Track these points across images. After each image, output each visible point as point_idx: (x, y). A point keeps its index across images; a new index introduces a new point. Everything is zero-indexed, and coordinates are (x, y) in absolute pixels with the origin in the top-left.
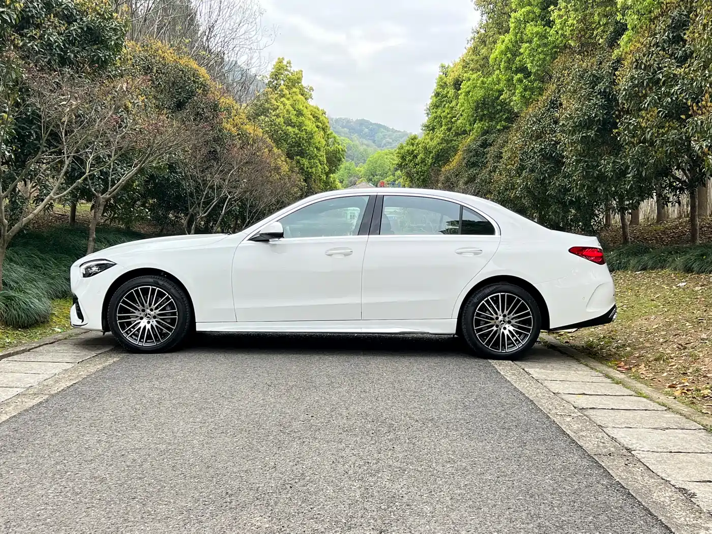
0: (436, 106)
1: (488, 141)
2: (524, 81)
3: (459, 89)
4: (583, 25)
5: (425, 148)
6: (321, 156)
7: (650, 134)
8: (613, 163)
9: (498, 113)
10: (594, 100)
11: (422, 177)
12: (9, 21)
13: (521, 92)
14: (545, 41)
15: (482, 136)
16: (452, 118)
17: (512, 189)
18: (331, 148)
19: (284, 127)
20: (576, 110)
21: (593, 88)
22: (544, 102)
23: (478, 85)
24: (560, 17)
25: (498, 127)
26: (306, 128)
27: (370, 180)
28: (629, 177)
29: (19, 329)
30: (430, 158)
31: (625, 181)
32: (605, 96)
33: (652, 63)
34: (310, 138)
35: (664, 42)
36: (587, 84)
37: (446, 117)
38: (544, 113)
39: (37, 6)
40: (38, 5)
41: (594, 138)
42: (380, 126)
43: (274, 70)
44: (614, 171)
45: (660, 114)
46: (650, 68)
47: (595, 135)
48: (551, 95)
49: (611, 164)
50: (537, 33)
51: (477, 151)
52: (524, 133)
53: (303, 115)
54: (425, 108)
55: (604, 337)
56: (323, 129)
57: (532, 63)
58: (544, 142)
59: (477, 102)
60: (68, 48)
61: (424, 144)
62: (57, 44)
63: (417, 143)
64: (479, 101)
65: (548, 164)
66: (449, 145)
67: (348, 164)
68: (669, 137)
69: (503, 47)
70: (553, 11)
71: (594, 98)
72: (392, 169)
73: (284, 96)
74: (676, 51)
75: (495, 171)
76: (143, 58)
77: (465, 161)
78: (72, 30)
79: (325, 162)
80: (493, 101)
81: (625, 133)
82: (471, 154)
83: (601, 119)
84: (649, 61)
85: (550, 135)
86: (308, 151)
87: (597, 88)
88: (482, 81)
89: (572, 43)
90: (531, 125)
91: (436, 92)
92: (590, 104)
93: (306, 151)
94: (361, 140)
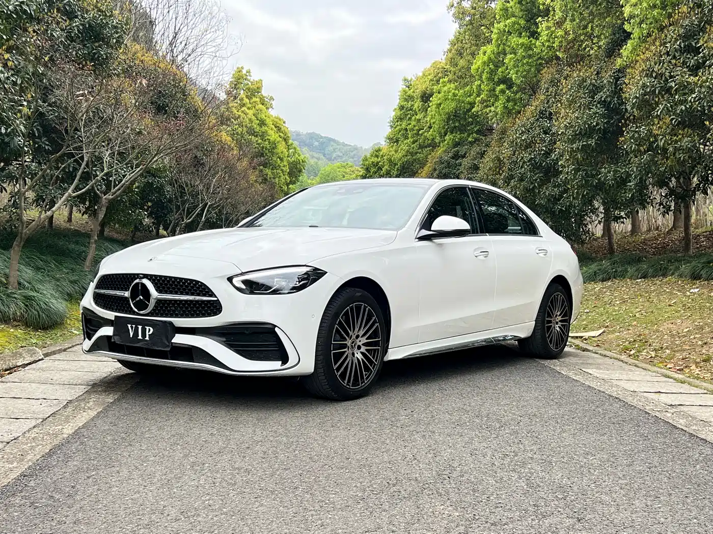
0: (399, 119)
1: (460, 153)
2: (507, 92)
3: (429, 101)
5: (390, 161)
6: (284, 166)
7: (663, 141)
8: (614, 171)
9: (470, 125)
10: (594, 109)
13: (504, 103)
14: (531, 52)
15: (453, 148)
16: (419, 130)
18: (291, 158)
19: (246, 137)
20: (576, 119)
21: (593, 97)
22: (532, 112)
23: (449, 97)
24: (548, 28)
25: (470, 139)
26: (269, 138)
28: (630, 186)
29: (40, 330)
30: (395, 170)
31: (626, 189)
32: (605, 105)
33: (664, 71)
34: (274, 148)
35: (676, 51)
36: (586, 93)
37: (412, 130)
38: (534, 123)
41: (595, 147)
42: (331, 140)
43: (233, 80)
44: (615, 179)
45: (673, 122)
46: (662, 76)
47: (596, 143)
48: (539, 106)
49: (611, 173)
50: (522, 44)
51: (449, 163)
52: (512, 143)
53: (266, 125)
54: (389, 120)
56: (285, 140)
57: (517, 74)
58: (534, 151)
59: (449, 114)
60: (70, 45)
61: (389, 157)
62: (60, 40)
63: (382, 156)
64: (451, 113)
65: (537, 173)
66: (414, 157)
68: (682, 145)
69: (486, 58)
70: (541, 22)
71: (594, 107)
73: (244, 105)
74: (688, 60)
77: (437, 172)
78: (73, 27)
79: (287, 173)
80: (465, 113)
81: (632, 141)
82: (443, 165)
83: (602, 128)
84: (660, 69)
85: (540, 145)
86: (271, 161)
87: (597, 97)
88: (454, 94)
89: (560, 55)
90: (520, 134)
91: (400, 105)
92: (590, 113)
93: (269, 161)
94: (311, 153)
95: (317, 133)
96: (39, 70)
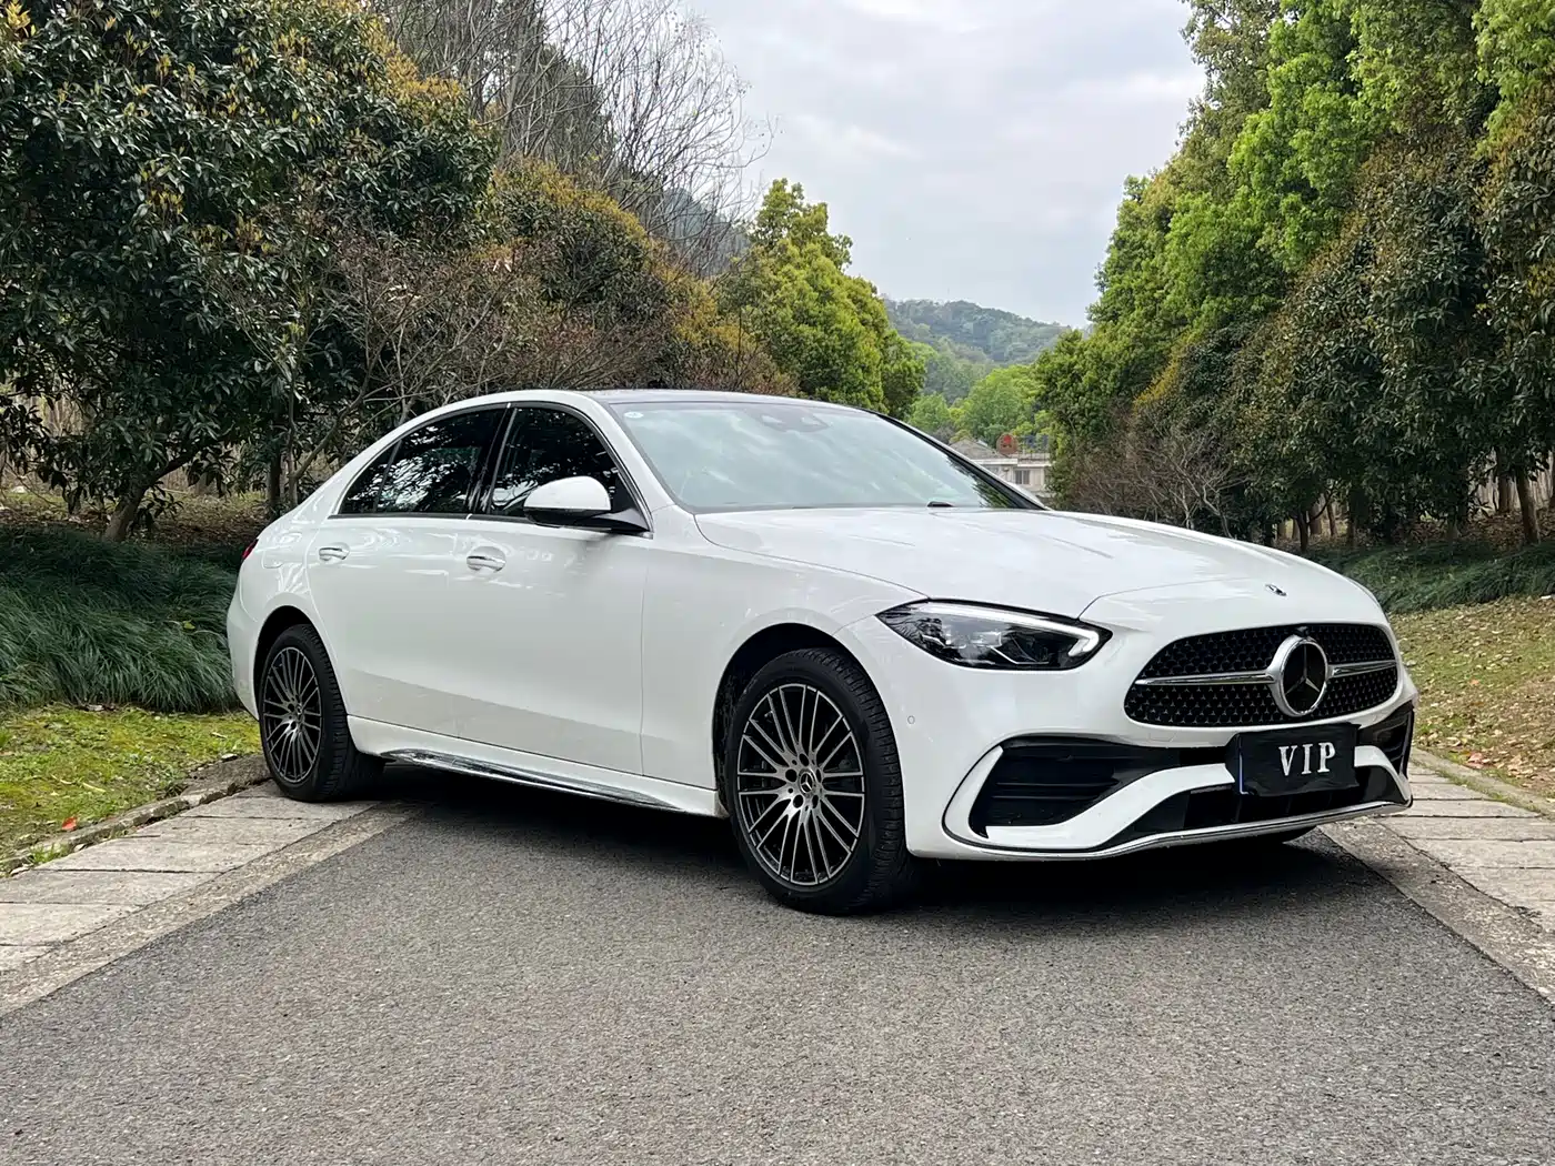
0: (1118, 267)
1: (1233, 338)
2: (1304, 209)
3: (1168, 230)
4: (1420, 89)
5: (1098, 359)
6: (873, 384)
7: (1548, 310)
8: (1483, 372)
9: (1254, 277)
10: (1441, 246)
11: (1094, 421)
12: (297, 150)
13: (1298, 232)
14: (1345, 124)
15: (1219, 328)
16: (1153, 290)
17: (1283, 437)
18: (893, 365)
19: (793, 327)
20: (1405, 267)
21: (1437, 220)
22: (1342, 251)
23: (1206, 219)
24: (1371, 73)
25: (1255, 307)
26: (840, 326)
27: (978, 434)
28: (1519, 401)
30: (1110, 379)
31: (1511, 409)
32: (1463, 235)
33: (1549, 167)
34: (849, 348)
36: (1425, 212)
37: (1141, 289)
38: (1343, 275)
39: (329, 114)
40: (331, 112)
41: (1443, 323)
42: (998, 314)
43: (766, 208)
44: (1487, 390)
46: (1545, 177)
47: (1445, 316)
48: (1355, 237)
49: (1479, 375)
50: (1327, 109)
51: (1210, 360)
52: (1301, 318)
53: (833, 299)
54: (1096, 272)
55: (1455, 715)
56: (876, 327)
57: (1317, 170)
58: (1345, 335)
59: (1206, 255)
60: (387, 192)
61: (1095, 350)
62: (368, 185)
63: (1081, 349)
64: (1211, 254)
65: (1354, 380)
66: (1150, 350)
67: (929, 400)
69: (1255, 140)
70: (1355, 61)
71: (1440, 242)
72: (1027, 408)
73: (788, 260)
75: (1248, 402)
76: (513, 200)
77: (1185, 382)
78: (394, 158)
79: (882, 397)
80: (1241, 252)
81: (1502, 310)
82: (1197, 367)
83: (1456, 283)
84: (1542, 164)
85: (1357, 320)
86: (844, 376)
87: (1445, 220)
88: (1215, 212)
89: (1397, 126)
90: (1316, 300)
91: (1117, 239)
92: (1432, 253)
93: (840, 374)
94: (957, 347)
95: (969, 301)
96: (321, 251)
